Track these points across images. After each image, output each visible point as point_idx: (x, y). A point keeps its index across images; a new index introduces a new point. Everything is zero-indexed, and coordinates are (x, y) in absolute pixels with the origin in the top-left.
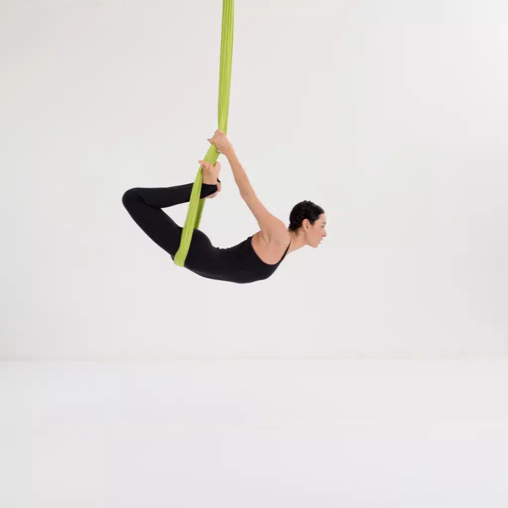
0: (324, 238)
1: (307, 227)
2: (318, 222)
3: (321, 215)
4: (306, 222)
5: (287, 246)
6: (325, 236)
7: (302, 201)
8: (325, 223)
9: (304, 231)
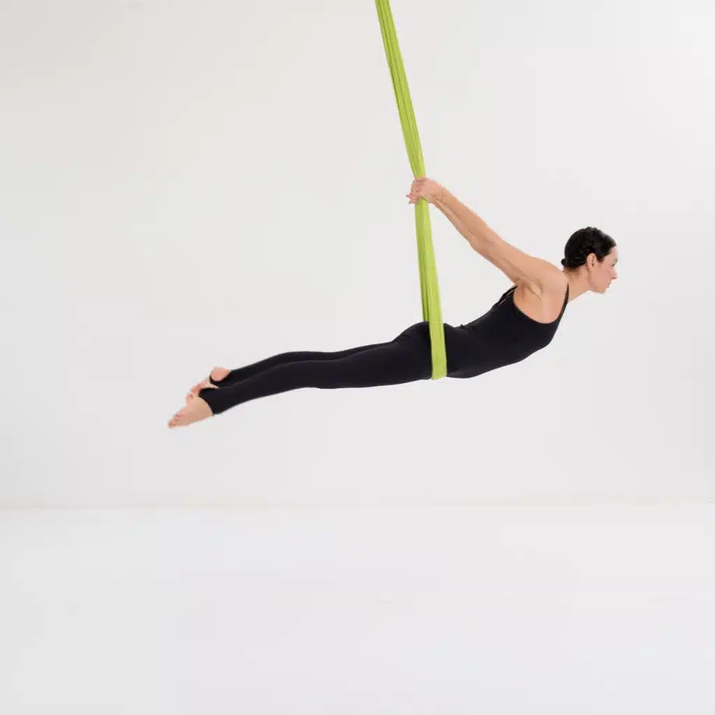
0: (613, 281)
1: (593, 265)
2: (607, 259)
3: (613, 249)
4: (591, 258)
5: (566, 290)
6: (614, 278)
7: (585, 227)
8: (616, 260)
9: (588, 269)
